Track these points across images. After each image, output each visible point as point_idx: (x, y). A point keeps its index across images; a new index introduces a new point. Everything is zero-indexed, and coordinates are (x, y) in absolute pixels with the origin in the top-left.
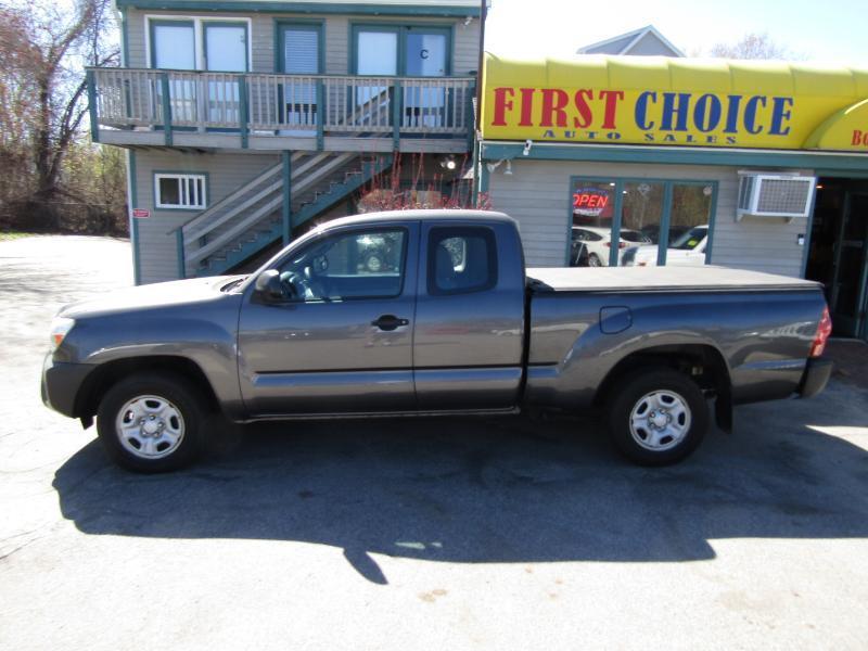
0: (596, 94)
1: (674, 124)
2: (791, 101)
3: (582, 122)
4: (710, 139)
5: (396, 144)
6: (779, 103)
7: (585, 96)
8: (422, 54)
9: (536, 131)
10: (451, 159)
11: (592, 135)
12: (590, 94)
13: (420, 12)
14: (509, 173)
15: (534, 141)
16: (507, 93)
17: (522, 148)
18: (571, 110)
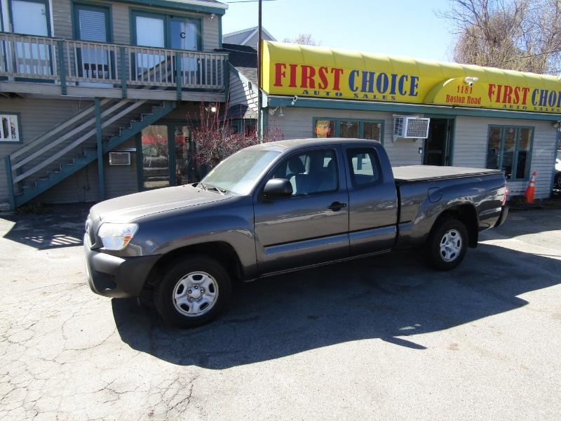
0: (329, 70)
1: (367, 89)
2: (418, 78)
3: (323, 86)
4: (384, 97)
5: (179, 95)
6: (413, 79)
7: (324, 70)
8: (181, 35)
9: (299, 90)
10: (213, 106)
11: (328, 93)
12: (326, 69)
13: (182, 7)
14: (282, 115)
15: (299, 96)
16: (282, 66)
17: (292, 100)
18: (317, 79)
